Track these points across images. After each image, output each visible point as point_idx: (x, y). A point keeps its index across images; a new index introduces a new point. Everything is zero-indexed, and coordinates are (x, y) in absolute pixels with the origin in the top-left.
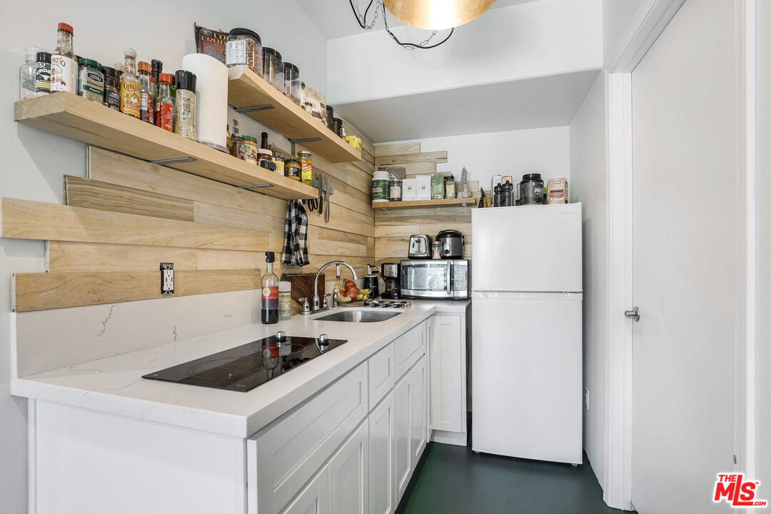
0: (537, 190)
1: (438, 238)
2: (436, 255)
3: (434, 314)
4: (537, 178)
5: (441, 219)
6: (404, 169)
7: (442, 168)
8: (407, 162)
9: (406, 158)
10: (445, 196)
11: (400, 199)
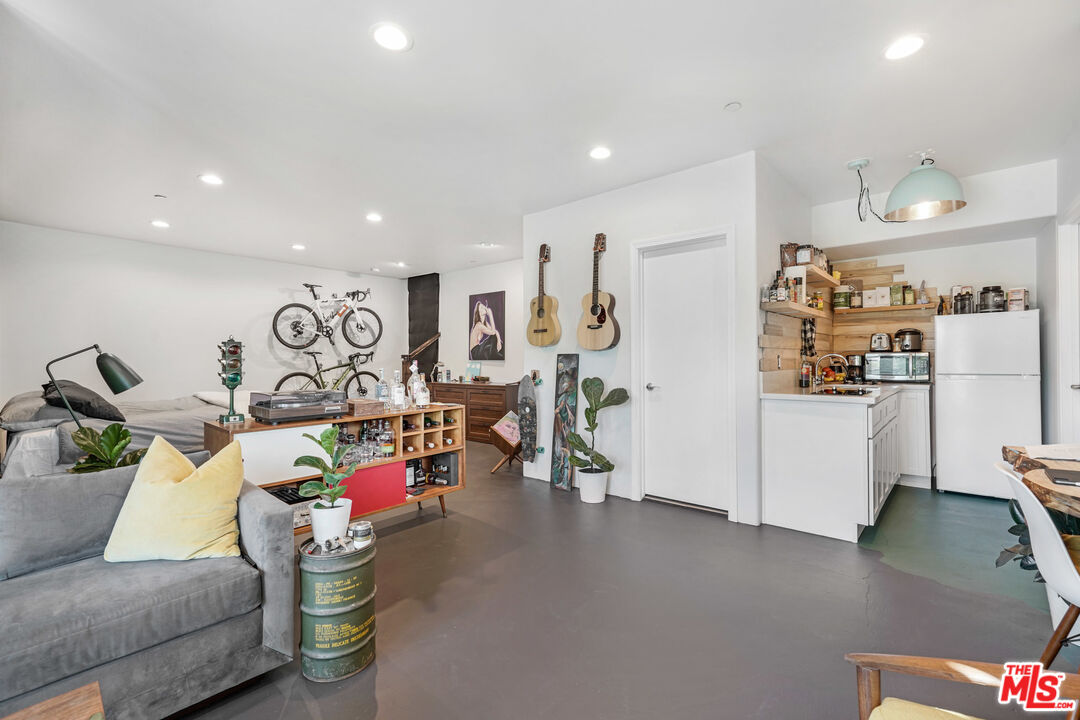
0: (998, 299)
1: (897, 335)
2: (897, 348)
3: (899, 392)
4: (997, 290)
5: (898, 320)
6: (861, 281)
7: (898, 279)
8: (865, 275)
9: (863, 272)
10: (904, 303)
11: (861, 307)
